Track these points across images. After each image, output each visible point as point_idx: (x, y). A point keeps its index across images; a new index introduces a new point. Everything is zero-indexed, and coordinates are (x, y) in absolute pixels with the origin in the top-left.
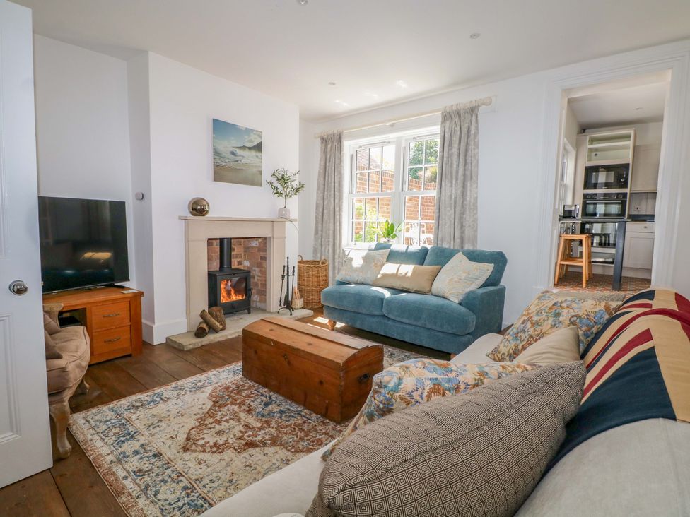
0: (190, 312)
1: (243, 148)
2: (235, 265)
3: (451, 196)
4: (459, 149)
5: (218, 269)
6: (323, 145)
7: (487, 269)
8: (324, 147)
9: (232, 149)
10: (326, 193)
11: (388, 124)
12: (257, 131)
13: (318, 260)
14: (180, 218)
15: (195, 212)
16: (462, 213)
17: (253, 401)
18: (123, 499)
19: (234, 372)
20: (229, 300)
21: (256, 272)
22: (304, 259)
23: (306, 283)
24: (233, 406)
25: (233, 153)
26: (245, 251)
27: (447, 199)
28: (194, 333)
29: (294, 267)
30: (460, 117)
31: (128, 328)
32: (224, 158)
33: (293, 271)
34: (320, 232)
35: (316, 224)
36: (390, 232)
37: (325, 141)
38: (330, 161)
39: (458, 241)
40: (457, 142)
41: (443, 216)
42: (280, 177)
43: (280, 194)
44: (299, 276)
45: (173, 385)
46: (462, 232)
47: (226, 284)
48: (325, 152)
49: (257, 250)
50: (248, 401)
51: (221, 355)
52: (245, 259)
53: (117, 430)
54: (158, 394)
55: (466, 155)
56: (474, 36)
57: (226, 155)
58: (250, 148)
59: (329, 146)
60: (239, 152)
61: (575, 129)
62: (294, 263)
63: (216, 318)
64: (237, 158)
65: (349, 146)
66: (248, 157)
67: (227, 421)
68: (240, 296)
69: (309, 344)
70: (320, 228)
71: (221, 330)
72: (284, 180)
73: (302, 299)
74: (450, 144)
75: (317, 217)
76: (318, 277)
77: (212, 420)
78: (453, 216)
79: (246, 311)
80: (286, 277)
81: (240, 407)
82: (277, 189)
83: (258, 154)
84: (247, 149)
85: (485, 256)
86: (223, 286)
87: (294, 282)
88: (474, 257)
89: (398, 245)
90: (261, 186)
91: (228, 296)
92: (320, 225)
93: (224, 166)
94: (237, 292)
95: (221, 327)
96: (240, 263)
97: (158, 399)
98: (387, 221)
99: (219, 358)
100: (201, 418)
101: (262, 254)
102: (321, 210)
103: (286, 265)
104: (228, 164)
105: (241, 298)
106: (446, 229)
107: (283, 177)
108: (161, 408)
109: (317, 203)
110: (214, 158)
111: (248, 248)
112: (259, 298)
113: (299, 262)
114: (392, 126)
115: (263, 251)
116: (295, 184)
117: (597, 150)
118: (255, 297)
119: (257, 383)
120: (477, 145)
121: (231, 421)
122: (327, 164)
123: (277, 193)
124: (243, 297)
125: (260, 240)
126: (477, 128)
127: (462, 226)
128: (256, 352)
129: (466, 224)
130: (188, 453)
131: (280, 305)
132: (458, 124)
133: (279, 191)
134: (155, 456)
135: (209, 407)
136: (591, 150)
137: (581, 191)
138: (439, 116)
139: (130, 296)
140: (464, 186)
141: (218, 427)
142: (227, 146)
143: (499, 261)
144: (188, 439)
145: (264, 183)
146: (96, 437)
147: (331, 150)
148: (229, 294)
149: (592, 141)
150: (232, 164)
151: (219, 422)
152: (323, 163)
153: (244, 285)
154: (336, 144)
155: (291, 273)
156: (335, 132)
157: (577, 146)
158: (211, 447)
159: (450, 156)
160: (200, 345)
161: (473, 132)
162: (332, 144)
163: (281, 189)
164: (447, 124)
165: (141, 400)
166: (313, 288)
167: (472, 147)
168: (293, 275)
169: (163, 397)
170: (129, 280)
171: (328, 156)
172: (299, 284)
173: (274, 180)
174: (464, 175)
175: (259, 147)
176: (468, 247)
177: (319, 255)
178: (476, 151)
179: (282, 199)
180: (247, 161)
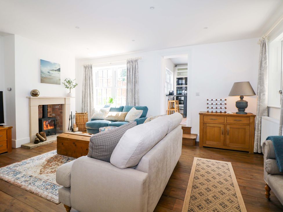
0: (31, 135)
1: (53, 70)
2: (49, 116)
3: (131, 88)
4: (133, 73)
5: (42, 117)
6: (85, 68)
7: (141, 112)
8: (85, 70)
9: (48, 71)
10: (86, 87)
11: (109, 63)
12: (58, 64)
13: (84, 112)
14: (27, 97)
15: (33, 95)
16: (135, 94)
17: (63, 160)
18: (23, 187)
19: (53, 153)
20: (47, 129)
21: (58, 118)
22: (78, 113)
23: (79, 122)
24: (55, 162)
25: (49, 72)
26: (52, 110)
27: (130, 89)
28: (34, 143)
29: (74, 115)
30: (132, 63)
31: (6, 141)
32: (45, 74)
33: (74, 117)
34: (84, 102)
35: (82, 99)
36: (111, 101)
37: (85, 67)
38: (87, 75)
39: (133, 103)
40: (132, 71)
41: (128, 95)
42: (68, 81)
43: (68, 87)
44: (76, 119)
45: (30, 159)
46: (135, 101)
47: (46, 123)
48: (85, 71)
49: (58, 109)
50: (61, 160)
51: (46, 149)
52: (53, 113)
53: (13, 172)
54: (24, 162)
55: (135, 75)
56: (133, 40)
57: (46, 73)
58: (55, 70)
59: (87, 69)
60: (51, 72)
61: (173, 66)
62: (74, 114)
63: (43, 136)
64: (50, 74)
65: (94, 70)
66: (55, 74)
67: (54, 166)
68: (52, 127)
69: (82, 138)
70: (84, 100)
71: (45, 140)
72: (69, 82)
73: (78, 128)
74: (130, 71)
75: (83, 96)
76: (83, 119)
77: (48, 166)
78: (131, 95)
79: (54, 134)
80: (71, 119)
81: (58, 162)
82: (67, 85)
83: (59, 72)
84: (54, 71)
85: (141, 108)
86: (44, 123)
87: (74, 121)
88: (138, 108)
89: (113, 106)
90: (60, 84)
91: (47, 127)
92: (84, 99)
93: (45, 77)
94: (50, 126)
95: (45, 139)
96: (50, 115)
97: (25, 163)
98: (110, 97)
99: (46, 150)
100: (44, 166)
101: (61, 111)
102: (84, 93)
103: (71, 115)
104: (47, 76)
105: (52, 128)
106: (130, 100)
107: (69, 81)
108: (27, 165)
109: (83, 91)
110: (41, 74)
111: (54, 109)
112: (59, 129)
113: (76, 114)
114: (110, 63)
115: (61, 110)
116: (74, 84)
117: (180, 72)
118: (58, 128)
119: (63, 155)
120: (138, 72)
121: (55, 166)
122: (86, 76)
123: (67, 87)
124: (53, 127)
125: (60, 105)
126: (138, 66)
127: (135, 99)
128: (62, 144)
129: (136, 98)
130: (42, 174)
131: (69, 130)
132: (132, 65)
133: (67, 86)
134: (30, 177)
135: (46, 163)
136: (178, 73)
137: (176, 86)
138: (126, 62)
139: (7, 128)
140: (135, 85)
141: (51, 168)
142: (46, 69)
143: (145, 109)
144: (41, 171)
145: (61, 83)
146: (4, 175)
147: (88, 71)
148: (47, 126)
149: (179, 70)
150: (48, 77)
151: (51, 166)
152: (85, 75)
153: (53, 123)
154: (90, 69)
155: (73, 118)
156: (89, 64)
157: (174, 71)
158: (50, 172)
159: (130, 75)
160: (37, 146)
161: (136, 68)
162: (88, 68)
163: (68, 85)
164: (129, 64)
165: (18, 164)
166: (82, 123)
167: (136, 73)
168: (74, 118)
169: (27, 163)
170: (4, 123)
171: (87, 73)
172: (76, 122)
173: (65, 82)
174: (135, 82)
175: (59, 70)
176: (137, 105)
177: (84, 111)
178: (138, 74)
179: (69, 89)
180: (55, 75)
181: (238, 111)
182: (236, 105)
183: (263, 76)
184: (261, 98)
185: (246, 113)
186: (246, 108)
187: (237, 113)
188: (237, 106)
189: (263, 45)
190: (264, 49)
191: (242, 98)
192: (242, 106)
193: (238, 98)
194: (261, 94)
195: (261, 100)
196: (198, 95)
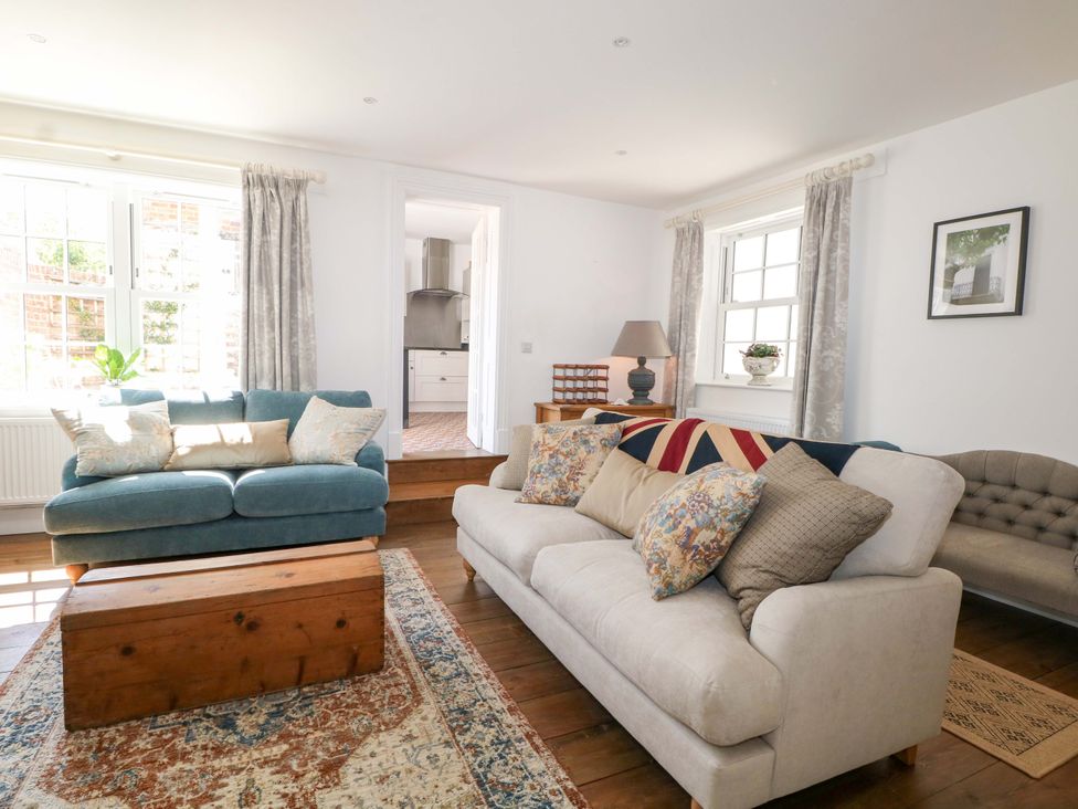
3: (271, 309)
138: (237, 174)
140: (291, 297)
164: (256, 191)
181: (632, 397)
182: (629, 381)
183: (694, 312)
184: (688, 364)
185: (652, 403)
186: (651, 388)
187: (630, 402)
188: (632, 385)
189: (694, 234)
190: (697, 245)
191: (642, 361)
192: (640, 383)
193: (633, 364)
194: (688, 354)
195: (686, 370)
196: (527, 349)
